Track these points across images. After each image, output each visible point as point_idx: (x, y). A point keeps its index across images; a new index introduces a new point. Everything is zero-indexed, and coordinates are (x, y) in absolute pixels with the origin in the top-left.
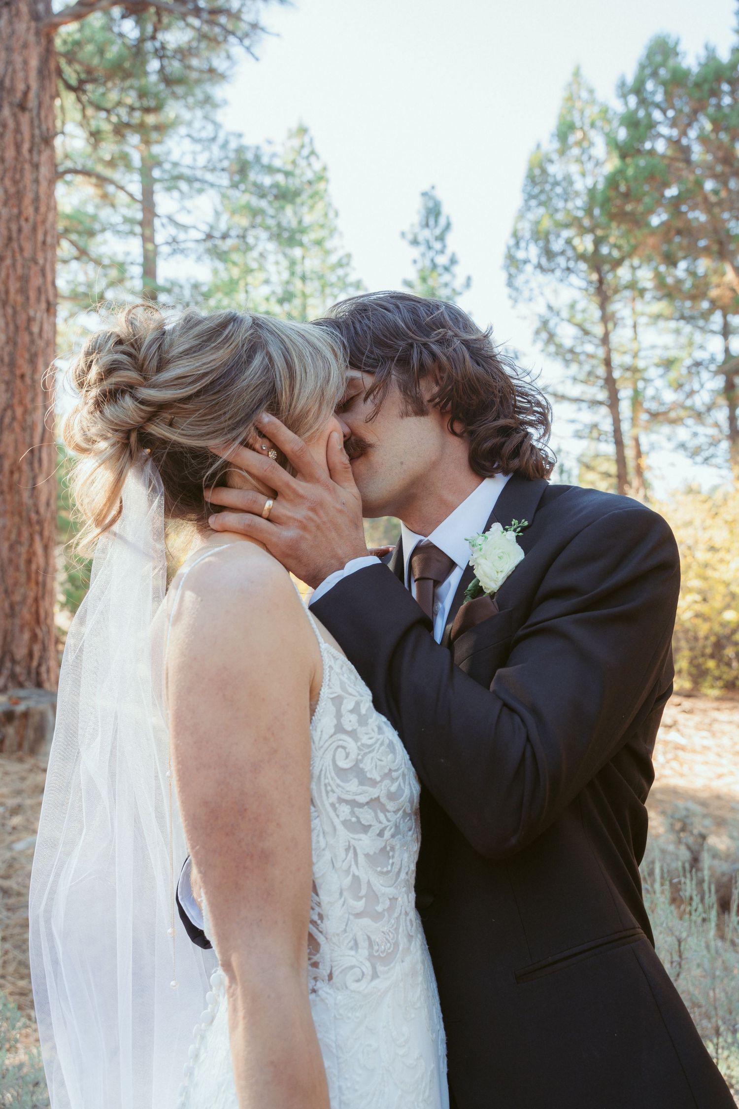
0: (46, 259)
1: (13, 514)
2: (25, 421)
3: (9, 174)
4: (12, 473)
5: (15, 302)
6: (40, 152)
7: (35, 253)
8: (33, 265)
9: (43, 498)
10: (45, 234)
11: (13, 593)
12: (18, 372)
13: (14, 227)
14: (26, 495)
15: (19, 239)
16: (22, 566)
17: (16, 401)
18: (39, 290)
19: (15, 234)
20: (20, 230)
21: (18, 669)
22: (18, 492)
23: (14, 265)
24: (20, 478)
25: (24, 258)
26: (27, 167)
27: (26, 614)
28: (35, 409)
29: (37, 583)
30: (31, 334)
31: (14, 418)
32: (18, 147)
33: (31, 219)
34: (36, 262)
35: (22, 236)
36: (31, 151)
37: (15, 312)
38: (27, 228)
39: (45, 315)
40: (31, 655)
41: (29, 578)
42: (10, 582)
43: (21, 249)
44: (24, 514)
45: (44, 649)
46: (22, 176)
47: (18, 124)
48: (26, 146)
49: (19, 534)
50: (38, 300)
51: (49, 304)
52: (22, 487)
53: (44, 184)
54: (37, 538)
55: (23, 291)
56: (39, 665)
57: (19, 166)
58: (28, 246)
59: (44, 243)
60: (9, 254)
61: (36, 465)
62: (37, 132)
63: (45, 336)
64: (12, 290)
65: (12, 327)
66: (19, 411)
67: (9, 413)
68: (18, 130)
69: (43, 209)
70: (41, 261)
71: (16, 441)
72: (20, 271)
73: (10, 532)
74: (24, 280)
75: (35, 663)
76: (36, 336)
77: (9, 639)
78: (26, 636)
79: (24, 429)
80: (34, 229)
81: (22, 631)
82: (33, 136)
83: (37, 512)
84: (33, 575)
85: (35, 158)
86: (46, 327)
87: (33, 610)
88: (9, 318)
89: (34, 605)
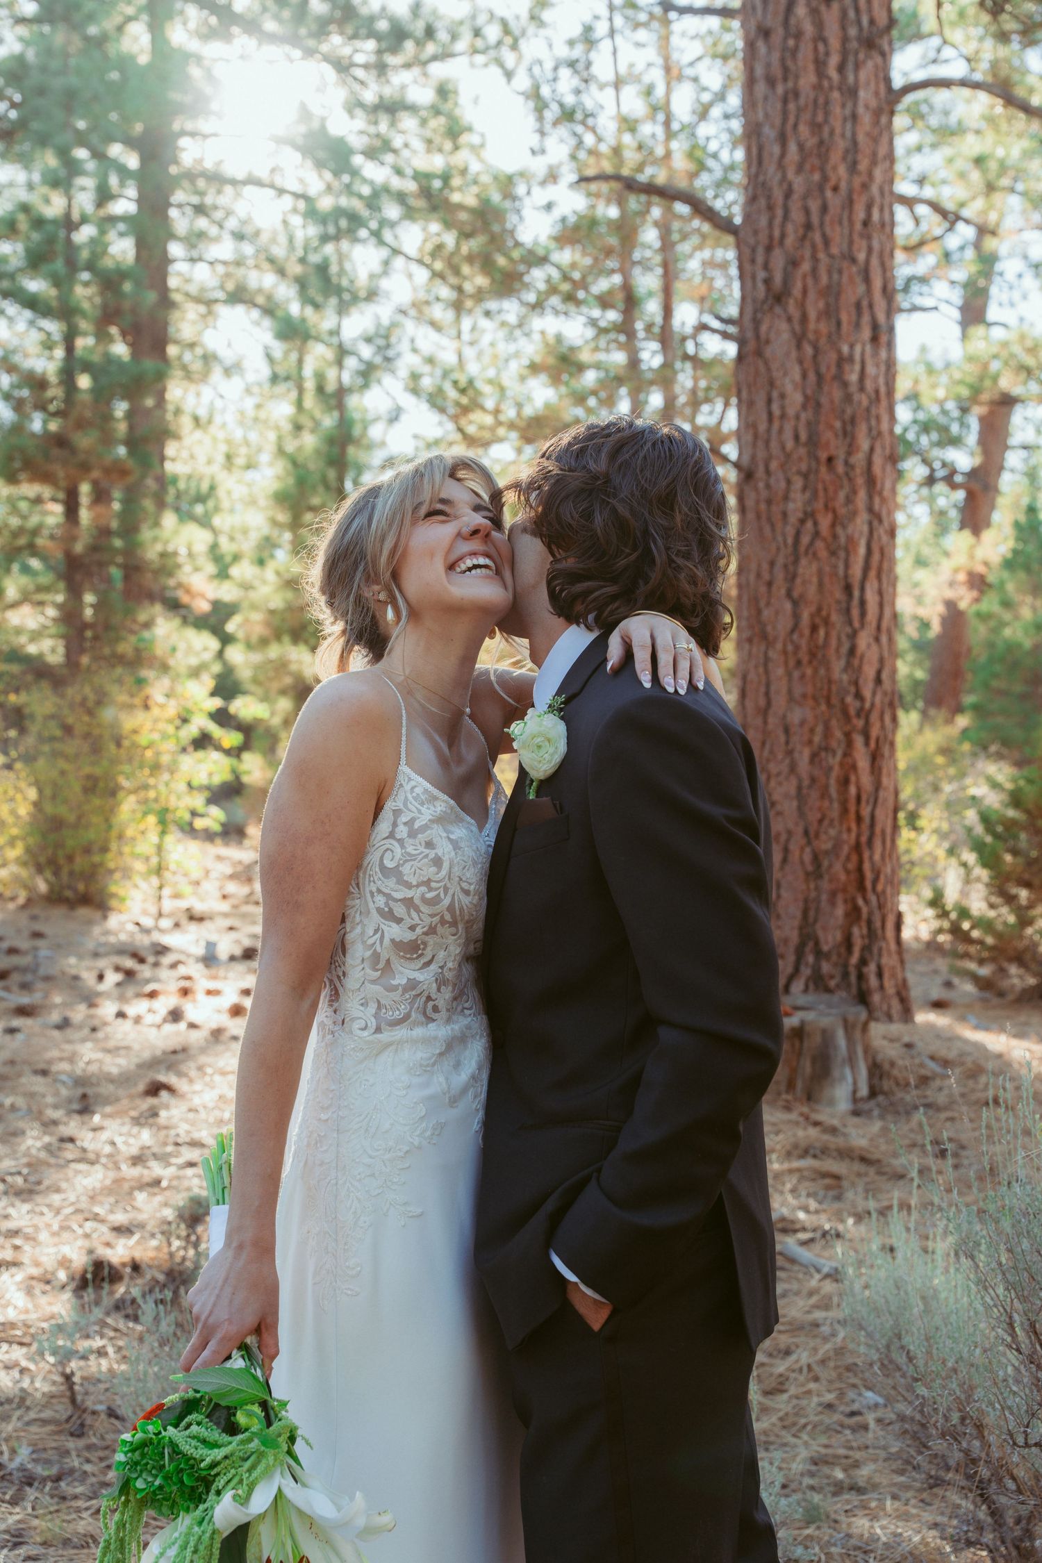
0: (870, 250)
1: (815, 698)
2: (835, 536)
3: (806, 116)
4: (814, 629)
5: (816, 332)
6: (857, 67)
7: (851, 243)
8: (845, 264)
9: (869, 671)
10: (869, 208)
11: (817, 835)
12: (823, 456)
13: (814, 206)
14: (838, 666)
15: (822, 224)
16: (833, 791)
17: (820, 505)
18: (858, 306)
19: (815, 220)
20: (824, 209)
21: (826, 967)
22: (826, 664)
23: (814, 271)
24: (827, 635)
25: (831, 256)
26: (836, 95)
27: (838, 871)
28: (854, 513)
29: (859, 819)
30: (845, 384)
31: (817, 534)
32: (820, 65)
33: (843, 185)
34: (853, 260)
35: (827, 219)
36: (841, 68)
37: (817, 350)
38: (834, 201)
39: (868, 348)
40: (848, 943)
41: (845, 811)
42: (813, 816)
43: (827, 242)
44: (835, 701)
45: (872, 935)
46: (827, 114)
47: (819, 25)
48: (834, 60)
49: (827, 733)
50: (857, 325)
51: (875, 327)
52: (832, 652)
53: (866, 118)
54: (859, 741)
55: (830, 312)
56: (863, 962)
57: (821, 101)
58: (838, 235)
59: (866, 223)
60: (807, 253)
61: (855, 612)
62: (853, 32)
63: (869, 385)
64: (812, 315)
65: (812, 377)
66: (825, 522)
67: (809, 524)
68: (820, 38)
69: (863, 166)
70: (861, 256)
71: (820, 573)
72: (824, 279)
73: (812, 731)
74: (832, 293)
75: (854, 959)
76: (853, 389)
77: (812, 914)
78: (840, 911)
79: (833, 553)
80: (850, 202)
81: (832, 903)
82: (845, 40)
83: (859, 696)
84: (852, 808)
85: (851, 78)
86: (871, 370)
87: (851, 866)
88: (808, 363)
89: (854, 858)
